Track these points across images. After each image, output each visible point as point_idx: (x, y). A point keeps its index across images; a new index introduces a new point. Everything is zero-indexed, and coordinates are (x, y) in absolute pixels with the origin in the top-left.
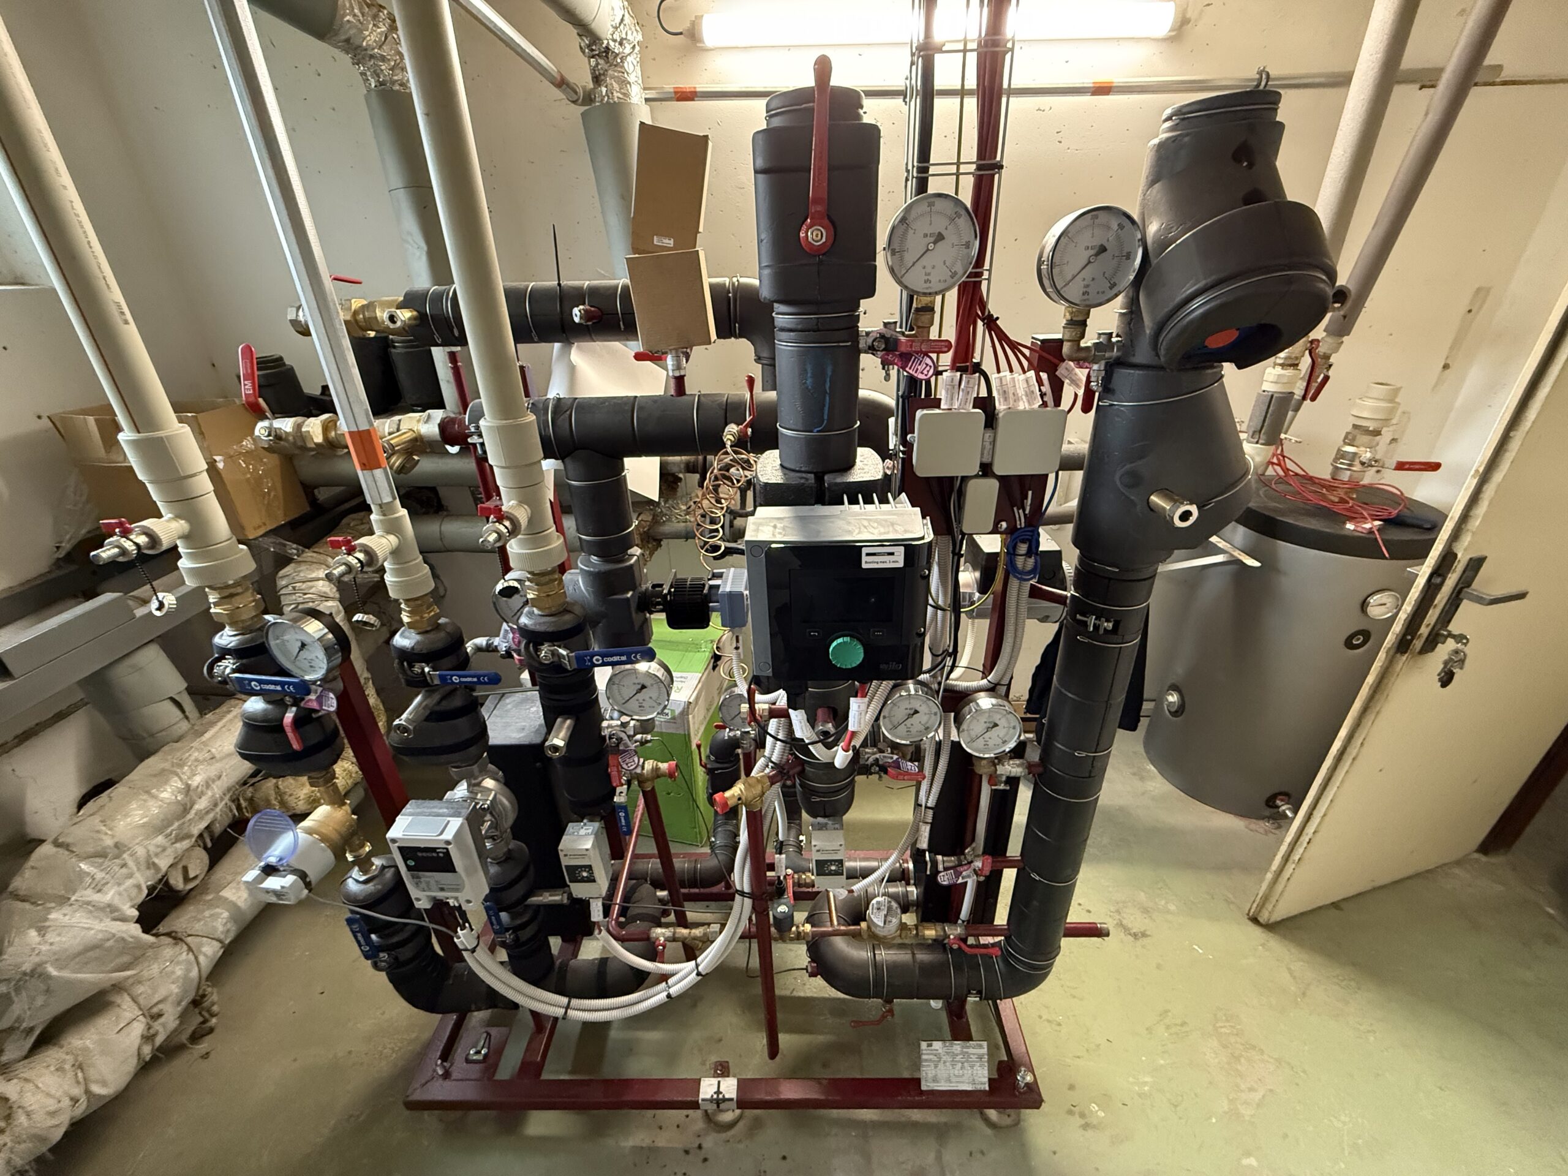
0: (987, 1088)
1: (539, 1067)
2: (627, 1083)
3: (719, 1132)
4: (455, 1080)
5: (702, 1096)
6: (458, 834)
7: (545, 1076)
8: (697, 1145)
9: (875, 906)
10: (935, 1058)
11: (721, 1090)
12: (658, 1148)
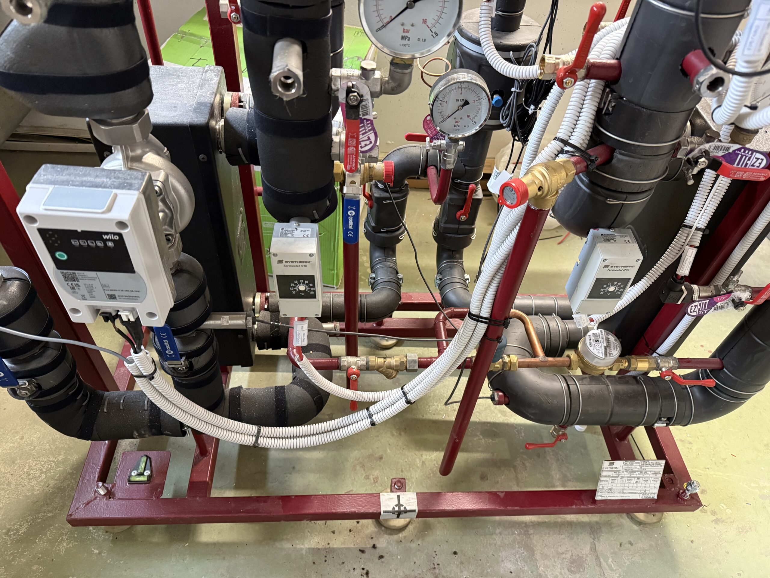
0: (656, 497)
1: (207, 487)
2: (304, 499)
3: (391, 534)
4: (119, 499)
5: (383, 509)
6: (135, 213)
7: (215, 493)
8: (372, 546)
9: (592, 338)
10: (614, 475)
11: (401, 503)
12: (333, 548)
